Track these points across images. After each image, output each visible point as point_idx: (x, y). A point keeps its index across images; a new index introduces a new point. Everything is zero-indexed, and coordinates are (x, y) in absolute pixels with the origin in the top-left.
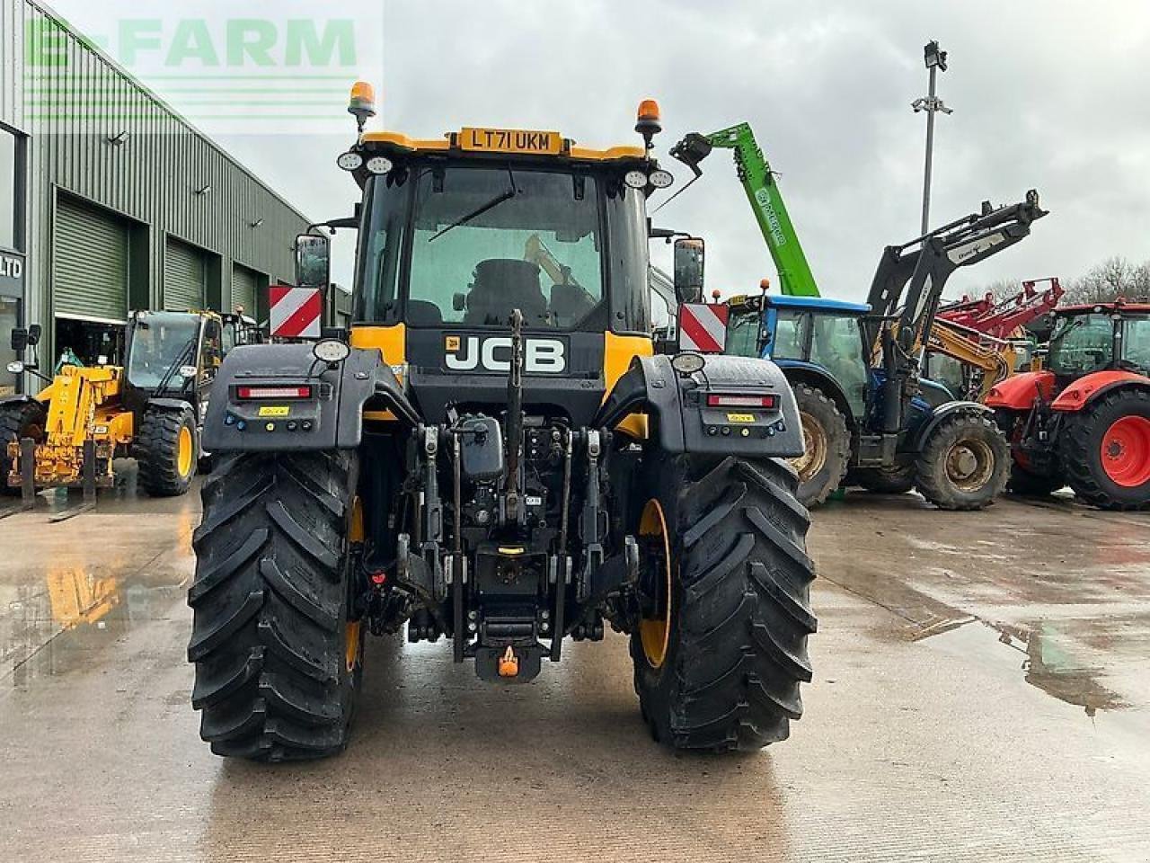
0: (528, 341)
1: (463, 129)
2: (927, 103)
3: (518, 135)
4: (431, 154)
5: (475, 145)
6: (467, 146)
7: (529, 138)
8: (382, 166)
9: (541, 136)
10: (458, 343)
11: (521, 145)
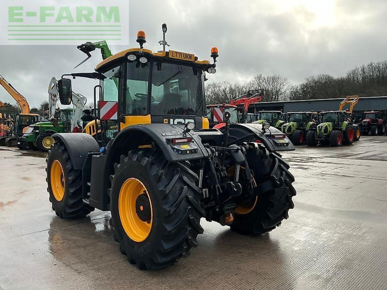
0: (186, 120)
1: (169, 50)
2: (163, 42)
3: (184, 54)
4: (159, 58)
5: (173, 56)
6: (170, 56)
7: (187, 55)
8: (144, 60)
9: (190, 55)
10: (167, 121)
11: (185, 57)
